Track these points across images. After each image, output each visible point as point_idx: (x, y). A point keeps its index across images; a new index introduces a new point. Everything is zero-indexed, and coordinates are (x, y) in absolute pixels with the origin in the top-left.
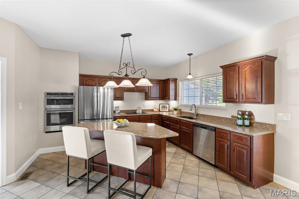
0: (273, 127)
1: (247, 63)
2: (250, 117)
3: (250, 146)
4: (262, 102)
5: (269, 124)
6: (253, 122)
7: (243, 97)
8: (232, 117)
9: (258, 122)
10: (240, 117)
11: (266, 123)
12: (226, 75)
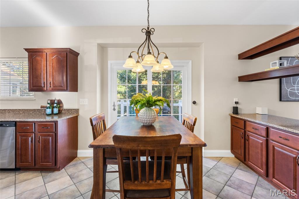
0: (77, 111)
1: (55, 52)
2: (59, 105)
3: (55, 131)
4: (67, 90)
5: (74, 109)
6: (61, 109)
7: (51, 85)
8: (41, 107)
9: (66, 109)
10: (48, 105)
11: (71, 108)
12: (32, 60)
